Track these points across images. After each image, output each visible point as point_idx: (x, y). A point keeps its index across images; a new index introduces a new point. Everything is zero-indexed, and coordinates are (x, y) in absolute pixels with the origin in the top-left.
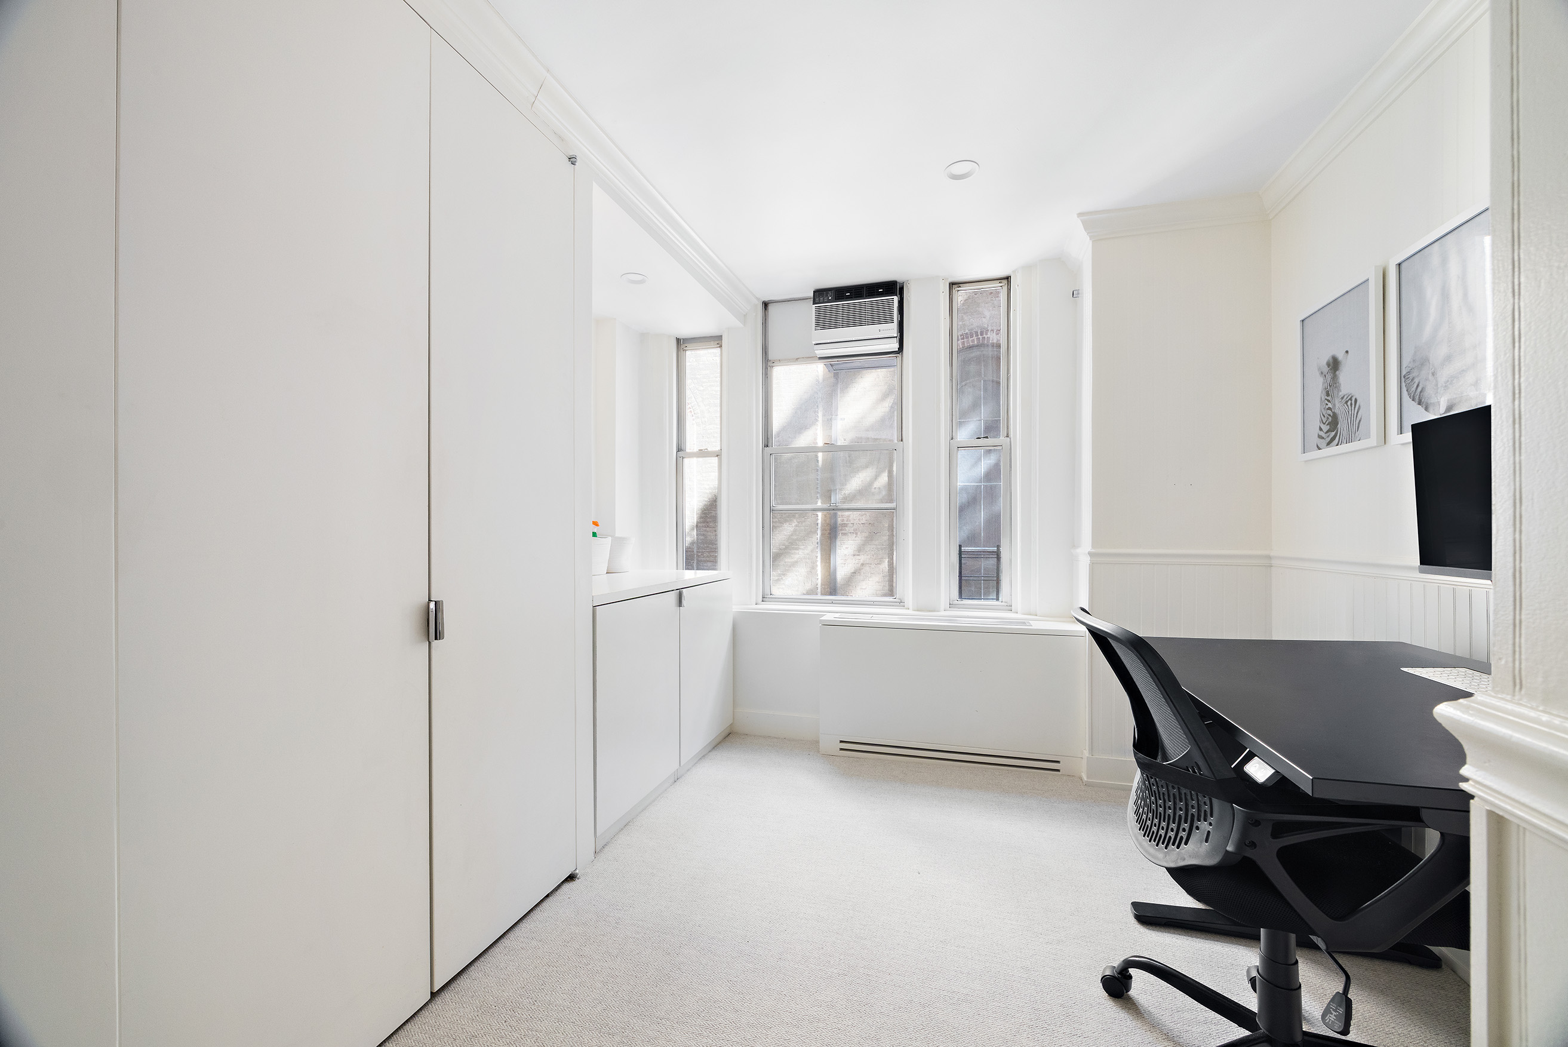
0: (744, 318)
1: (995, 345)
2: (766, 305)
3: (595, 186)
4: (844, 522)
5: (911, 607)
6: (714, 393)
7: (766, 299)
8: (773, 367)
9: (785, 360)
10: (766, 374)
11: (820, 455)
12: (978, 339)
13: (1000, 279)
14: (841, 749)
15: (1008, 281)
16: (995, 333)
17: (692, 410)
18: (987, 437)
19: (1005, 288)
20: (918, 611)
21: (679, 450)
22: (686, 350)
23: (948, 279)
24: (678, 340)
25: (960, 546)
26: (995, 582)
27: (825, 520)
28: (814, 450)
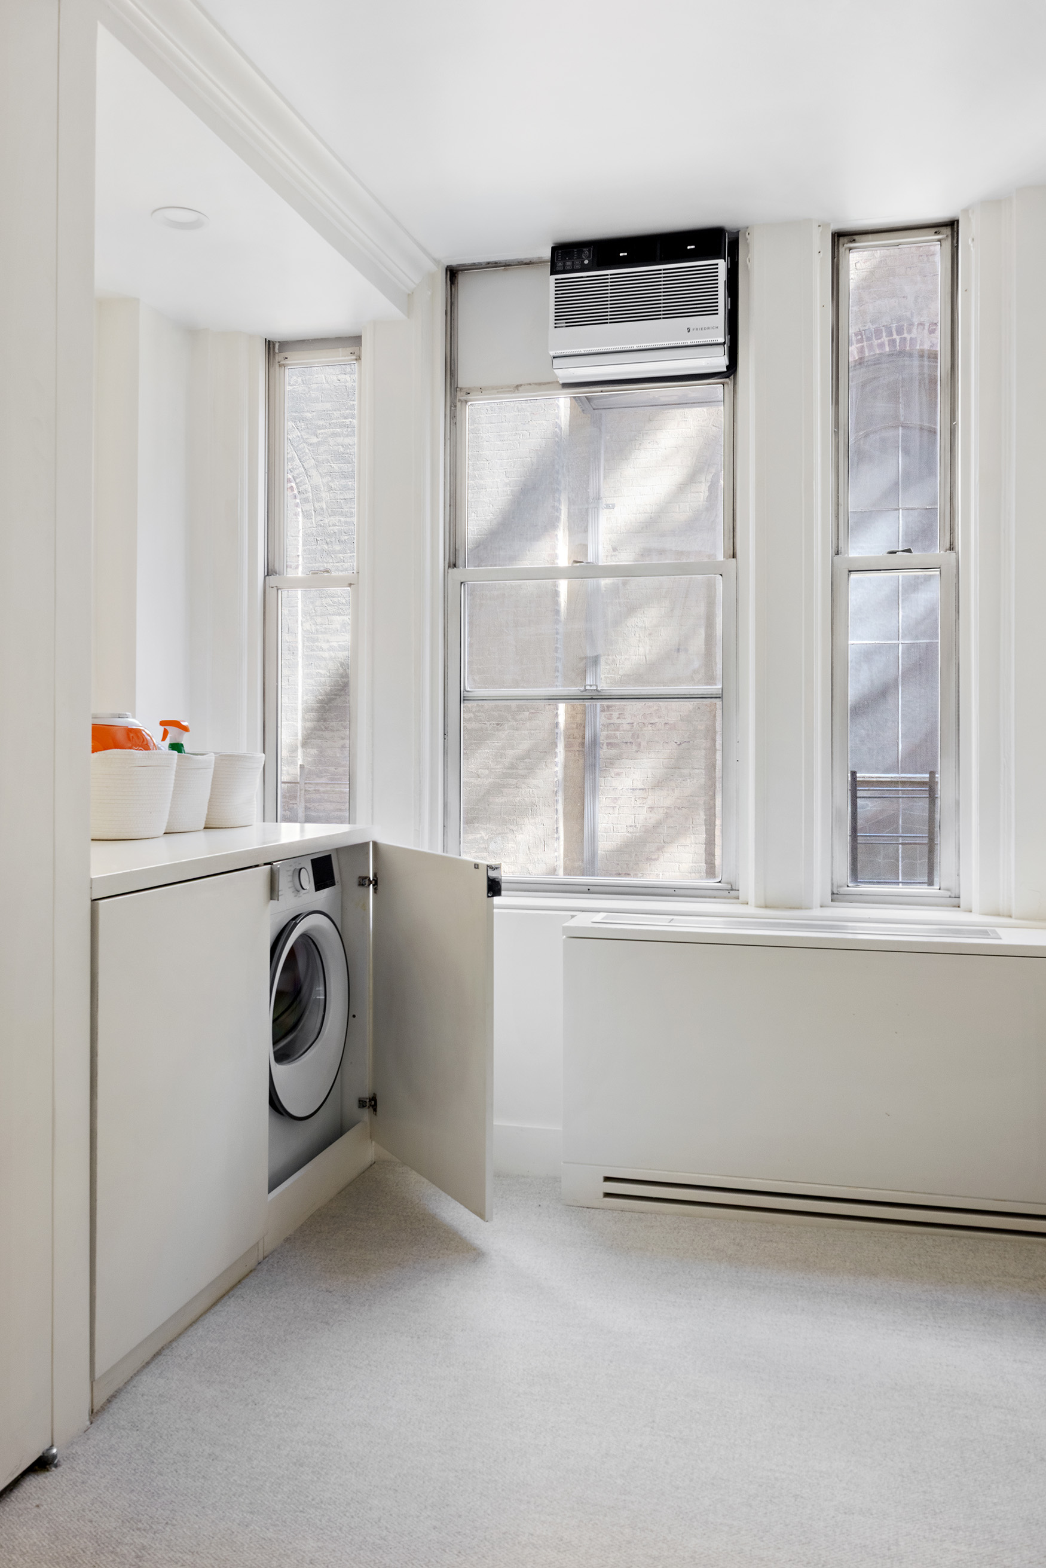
0: (407, 301)
1: (926, 355)
2: (453, 274)
3: (102, 31)
4: (612, 721)
5: (752, 900)
6: (342, 449)
7: (454, 262)
8: (466, 402)
9: (493, 388)
10: (453, 416)
11: (563, 586)
12: (892, 342)
13: (936, 227)
14: (607, 1195)
15: (952, 229)
16: (926, 331)
17: (293, 484)
18: (909, 551)
19: (948, 244)
20: (766, 907)
21: (269, 572)
22: (284, 366)
23: (829, 224)
24: (270, 345)
25: (854, 774)
26: (926, 849)
27: (573, 717)
28: (553, 573)
